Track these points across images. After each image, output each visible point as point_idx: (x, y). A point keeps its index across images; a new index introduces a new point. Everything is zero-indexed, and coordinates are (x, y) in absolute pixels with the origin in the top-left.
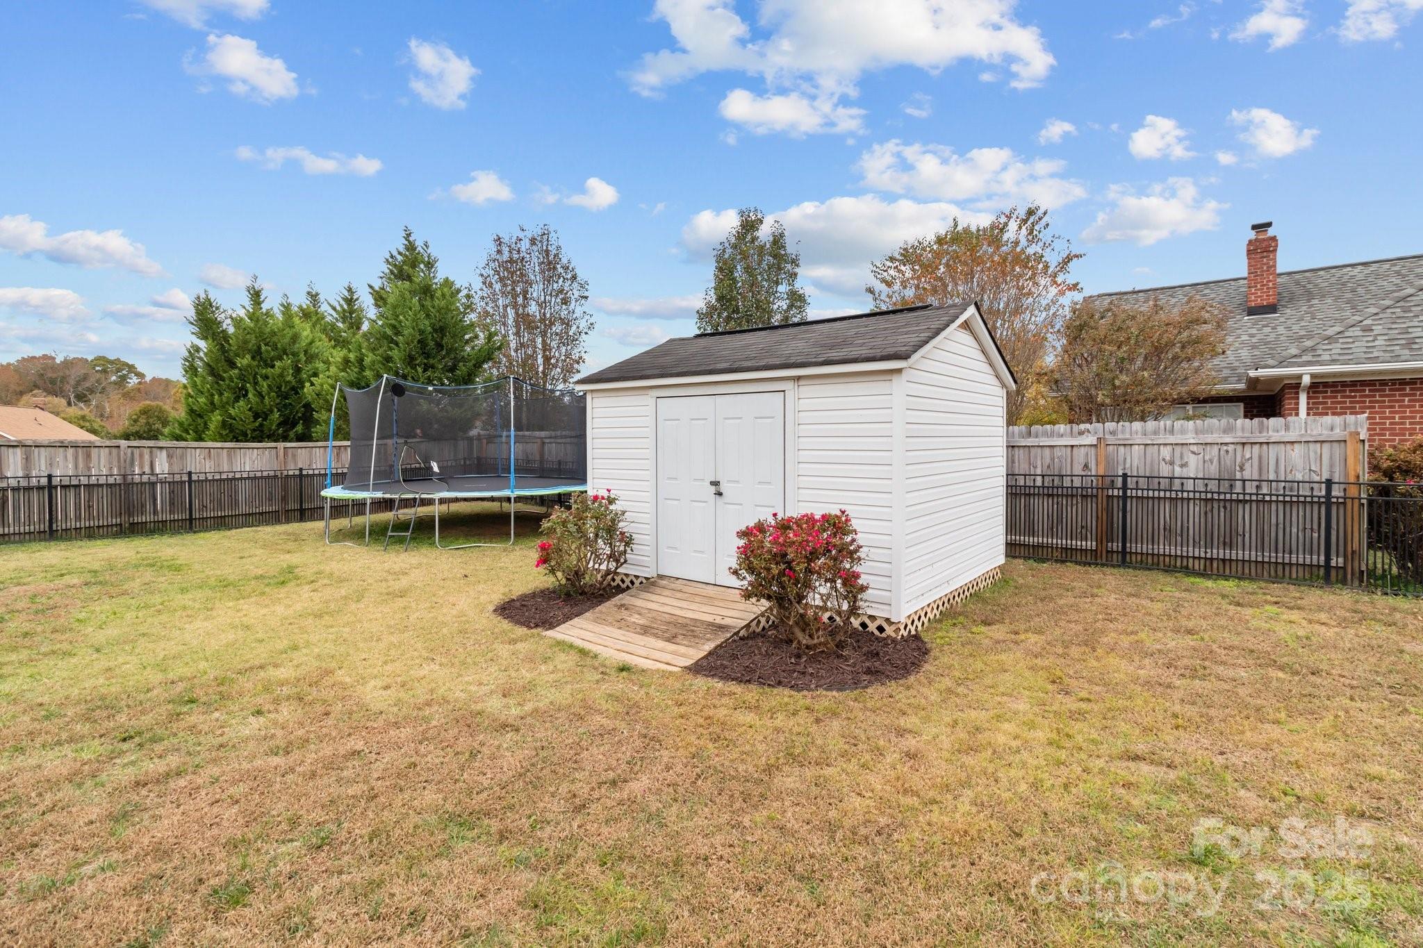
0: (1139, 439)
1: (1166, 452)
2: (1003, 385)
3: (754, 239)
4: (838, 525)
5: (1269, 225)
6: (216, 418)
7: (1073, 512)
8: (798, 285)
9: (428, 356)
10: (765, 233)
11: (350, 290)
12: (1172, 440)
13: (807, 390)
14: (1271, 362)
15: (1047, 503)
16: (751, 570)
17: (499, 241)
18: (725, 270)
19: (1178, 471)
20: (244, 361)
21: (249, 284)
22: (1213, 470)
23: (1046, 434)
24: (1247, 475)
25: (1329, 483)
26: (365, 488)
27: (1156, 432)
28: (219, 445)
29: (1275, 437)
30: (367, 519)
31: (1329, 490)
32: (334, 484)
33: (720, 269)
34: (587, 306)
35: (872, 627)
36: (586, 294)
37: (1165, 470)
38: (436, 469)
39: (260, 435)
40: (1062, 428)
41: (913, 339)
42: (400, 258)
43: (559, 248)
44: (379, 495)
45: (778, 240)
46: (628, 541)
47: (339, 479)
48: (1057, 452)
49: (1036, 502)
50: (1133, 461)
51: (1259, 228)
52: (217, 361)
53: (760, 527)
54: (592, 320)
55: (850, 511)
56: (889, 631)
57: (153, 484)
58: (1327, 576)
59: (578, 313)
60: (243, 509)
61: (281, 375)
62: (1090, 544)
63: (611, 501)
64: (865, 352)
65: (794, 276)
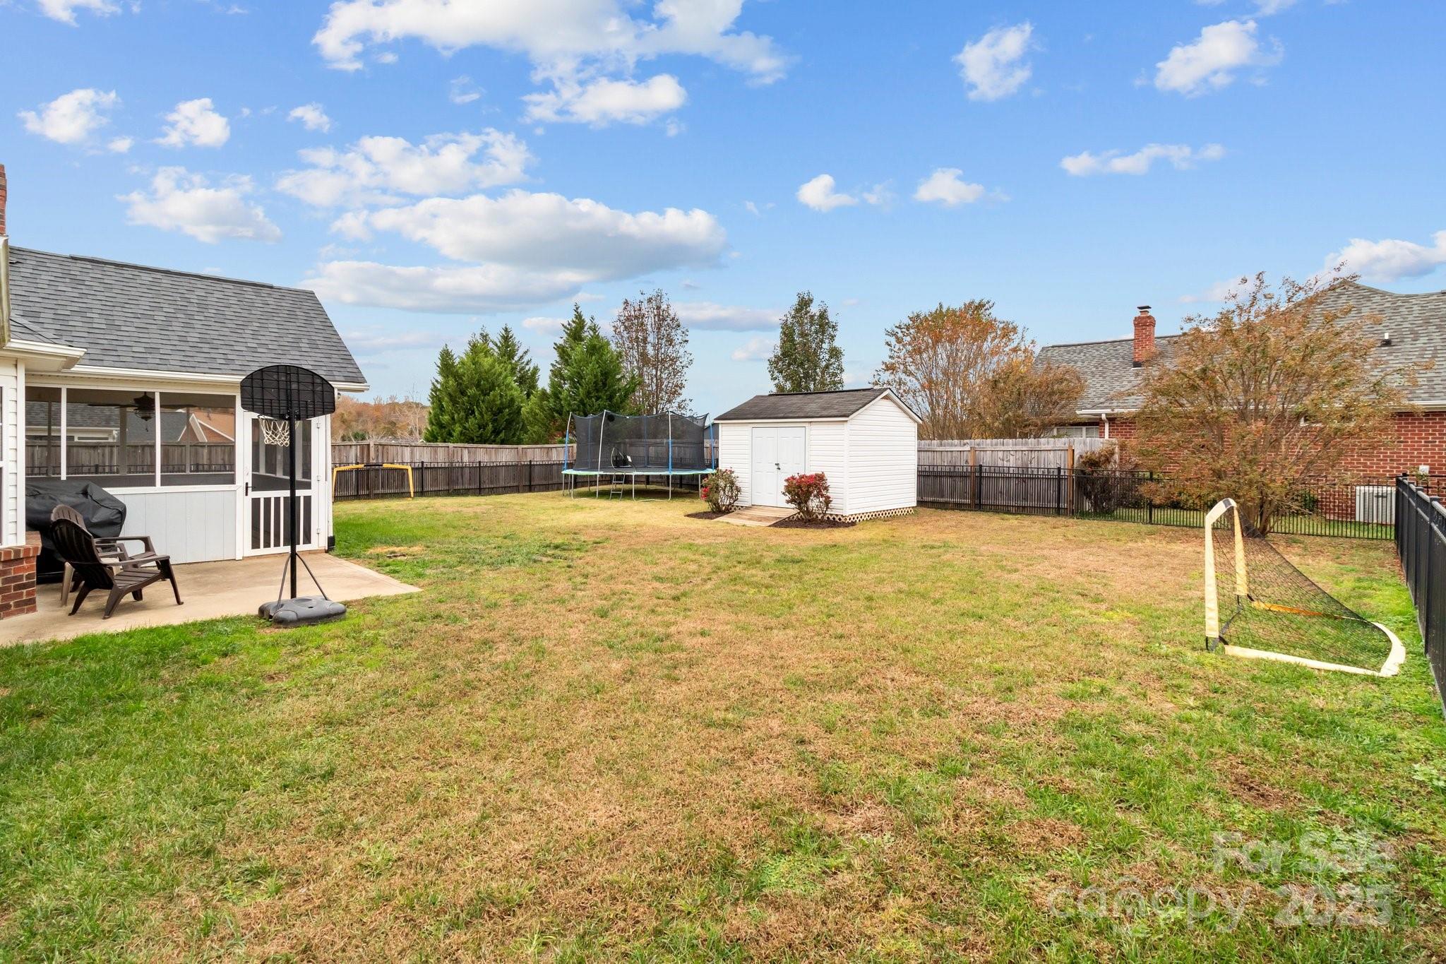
0: (989, 448)
1: (1000, 454)
2: (915, 421)
3: (807, 312)
4: (821, 478)
5: (1148, 307)
6: (458, 428)
7: (959, 483)
8: (836, 344)
9: (598, 391)
10: (814, 309)
11: (506, 330)
12: (1003, 448)
13: (814, 427)
14: (1089, 406)
15: (949, 480)
16: (789, 492)
17: (626, 302)
18: (788, 334)
19: (1006, 464)
20: (471, 392)
21: (470, 339)
22: (1019, 464)
23: (948, 445)
24: (1033, 466)
25: (1059, 469)
26: (595, 469)
27: (996, 445)
28: (461, 445)
29: (1043, 447)
30: (598, 488)
31: (1059, 472)
32: (568, 468)
33: (784, 333)
34: (688, 347)
35: (837, 519)
36: (687, 338)
37: (1000, 463)
38: (630, 460)
39: (483, 440)
40: (956, 442)
41: (854, 407)
42: (574, 325)
43: (668, 306)
44: (602, 473)
45: (823, 316)
46: (738, 490)
47: (570, 466)
48: (954, 454)
49: (944, 480)
50: (987, 459)
51: (1144, 308)
52: (455, 391)
53: (793, 478)
54: (691, 358)
55: (826, 474)
56: (843, 519)
57: (462, 468)
58: (1058, 512)
59: (682, 351)
60: (502, 484)
61: (494, 400)
62: (968, 501)
63: (733, 472)
64: (835, 412)
65: (832, 338)
